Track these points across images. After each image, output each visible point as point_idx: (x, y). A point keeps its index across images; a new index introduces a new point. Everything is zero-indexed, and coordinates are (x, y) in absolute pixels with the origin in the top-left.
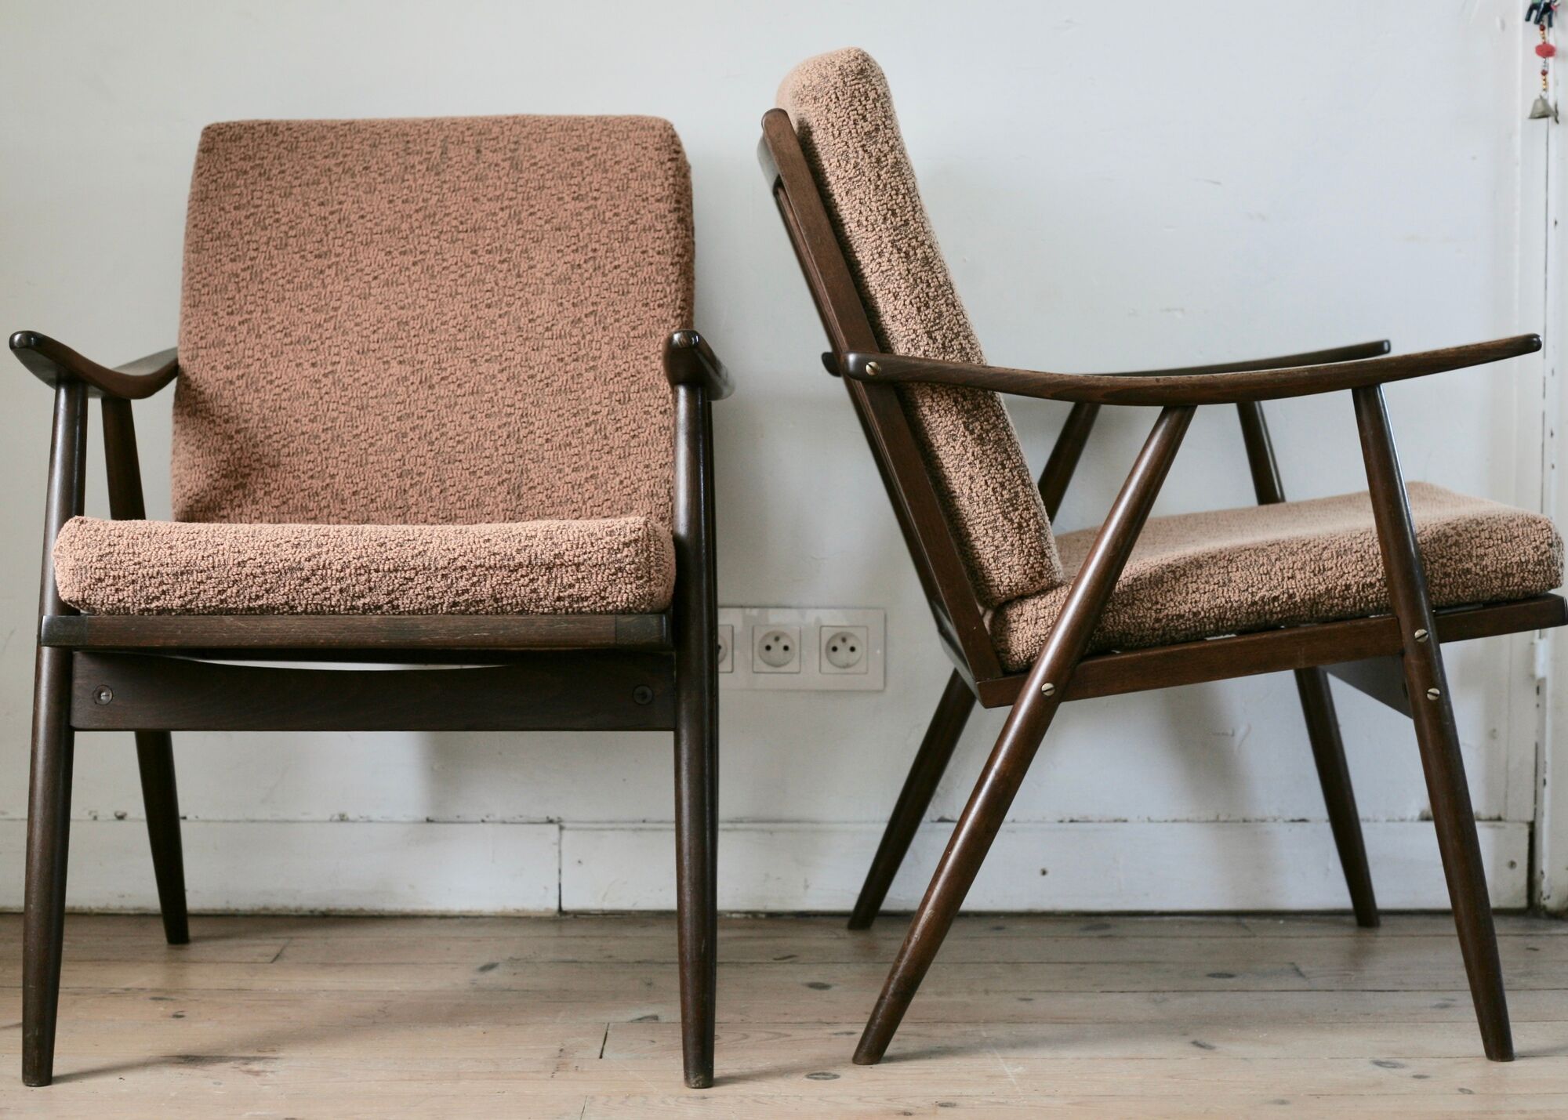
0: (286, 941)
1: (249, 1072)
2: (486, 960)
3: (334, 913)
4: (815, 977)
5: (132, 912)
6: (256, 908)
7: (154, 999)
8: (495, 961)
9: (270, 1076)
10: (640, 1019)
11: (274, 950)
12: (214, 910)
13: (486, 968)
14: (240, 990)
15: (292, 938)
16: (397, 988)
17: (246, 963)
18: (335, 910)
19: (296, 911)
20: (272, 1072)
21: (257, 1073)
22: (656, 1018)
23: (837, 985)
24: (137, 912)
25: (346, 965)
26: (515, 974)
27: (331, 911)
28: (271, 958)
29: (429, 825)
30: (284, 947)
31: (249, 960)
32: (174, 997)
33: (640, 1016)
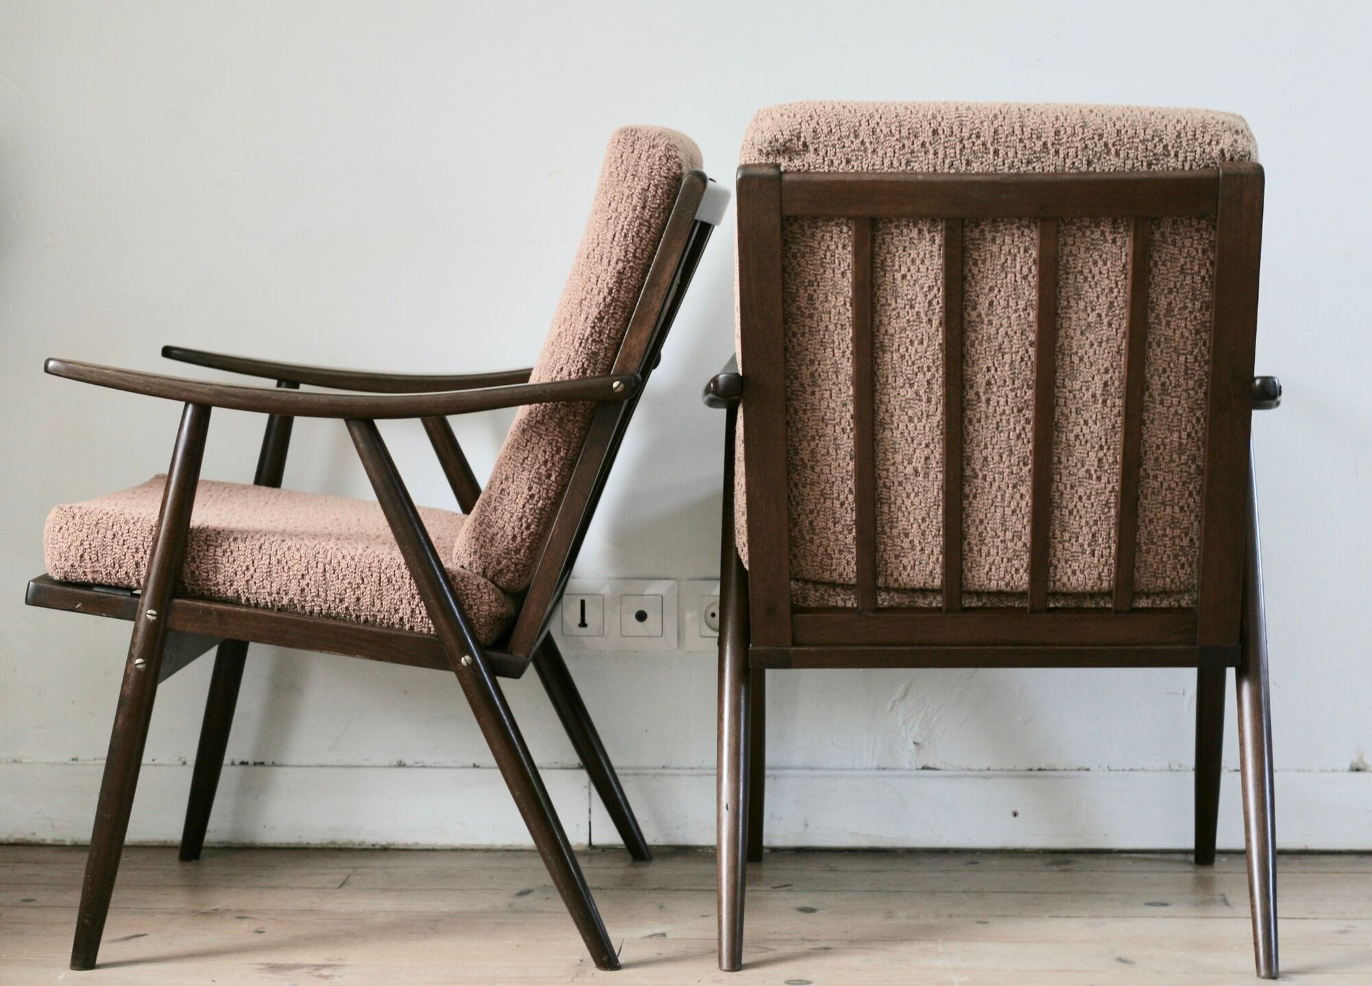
0: (350, 871)
1: (320, 976)
2: (523, 886)
3: (392, 847)
4: (805, 902)
5: (216, 845)
6: (325, 842)
7: (239, 918)
8: (531, 888)
9: (338, 979)
10: (650, 936)
11: (340, 878)
12: (289, 844)
13: (522, 894)
14: (311, 911)
15: (355, 868)
16: (445, 910)
17: (316, 888)
18: (393, 844)
19: (360, 844)
20: (339, 976)
21: (326, 977)
22: (664, 935)
23: (822, 909)
24: (222, 845)
25: (402, 890)
26: (547, 899)
27: (390, 845)
28: (339, 885)
29: (475, 770)
30: (349, 876)
31: (319, 886)
32: (255, 916)
33: (651, 934)
